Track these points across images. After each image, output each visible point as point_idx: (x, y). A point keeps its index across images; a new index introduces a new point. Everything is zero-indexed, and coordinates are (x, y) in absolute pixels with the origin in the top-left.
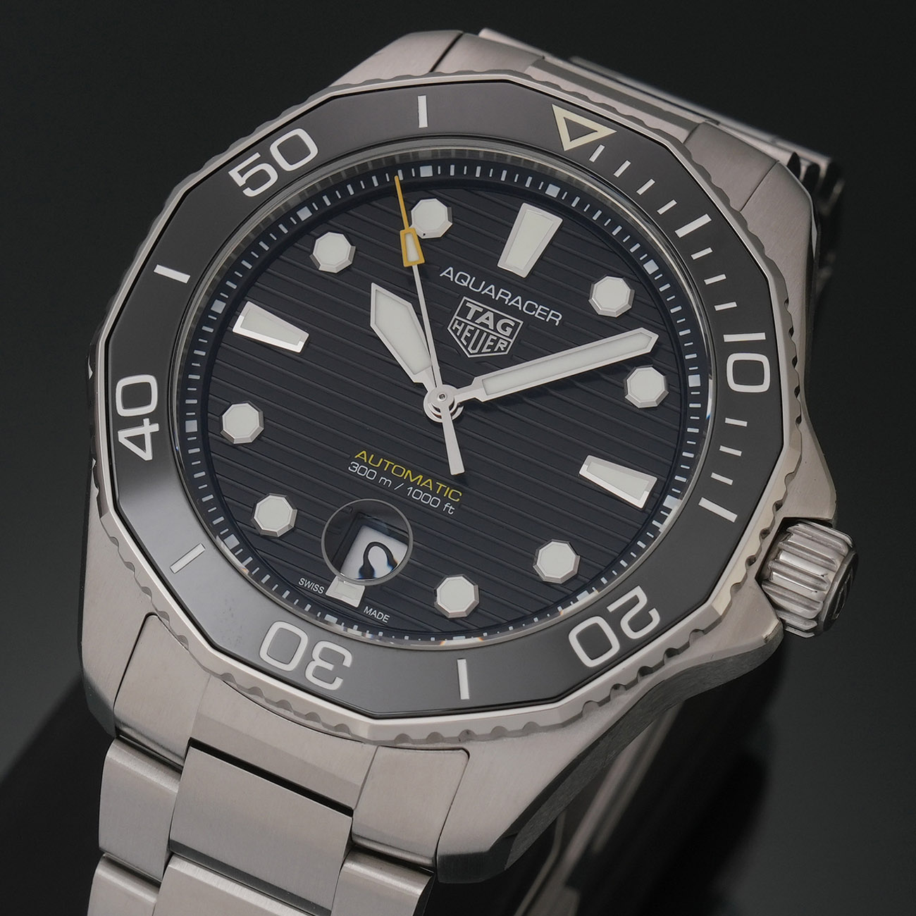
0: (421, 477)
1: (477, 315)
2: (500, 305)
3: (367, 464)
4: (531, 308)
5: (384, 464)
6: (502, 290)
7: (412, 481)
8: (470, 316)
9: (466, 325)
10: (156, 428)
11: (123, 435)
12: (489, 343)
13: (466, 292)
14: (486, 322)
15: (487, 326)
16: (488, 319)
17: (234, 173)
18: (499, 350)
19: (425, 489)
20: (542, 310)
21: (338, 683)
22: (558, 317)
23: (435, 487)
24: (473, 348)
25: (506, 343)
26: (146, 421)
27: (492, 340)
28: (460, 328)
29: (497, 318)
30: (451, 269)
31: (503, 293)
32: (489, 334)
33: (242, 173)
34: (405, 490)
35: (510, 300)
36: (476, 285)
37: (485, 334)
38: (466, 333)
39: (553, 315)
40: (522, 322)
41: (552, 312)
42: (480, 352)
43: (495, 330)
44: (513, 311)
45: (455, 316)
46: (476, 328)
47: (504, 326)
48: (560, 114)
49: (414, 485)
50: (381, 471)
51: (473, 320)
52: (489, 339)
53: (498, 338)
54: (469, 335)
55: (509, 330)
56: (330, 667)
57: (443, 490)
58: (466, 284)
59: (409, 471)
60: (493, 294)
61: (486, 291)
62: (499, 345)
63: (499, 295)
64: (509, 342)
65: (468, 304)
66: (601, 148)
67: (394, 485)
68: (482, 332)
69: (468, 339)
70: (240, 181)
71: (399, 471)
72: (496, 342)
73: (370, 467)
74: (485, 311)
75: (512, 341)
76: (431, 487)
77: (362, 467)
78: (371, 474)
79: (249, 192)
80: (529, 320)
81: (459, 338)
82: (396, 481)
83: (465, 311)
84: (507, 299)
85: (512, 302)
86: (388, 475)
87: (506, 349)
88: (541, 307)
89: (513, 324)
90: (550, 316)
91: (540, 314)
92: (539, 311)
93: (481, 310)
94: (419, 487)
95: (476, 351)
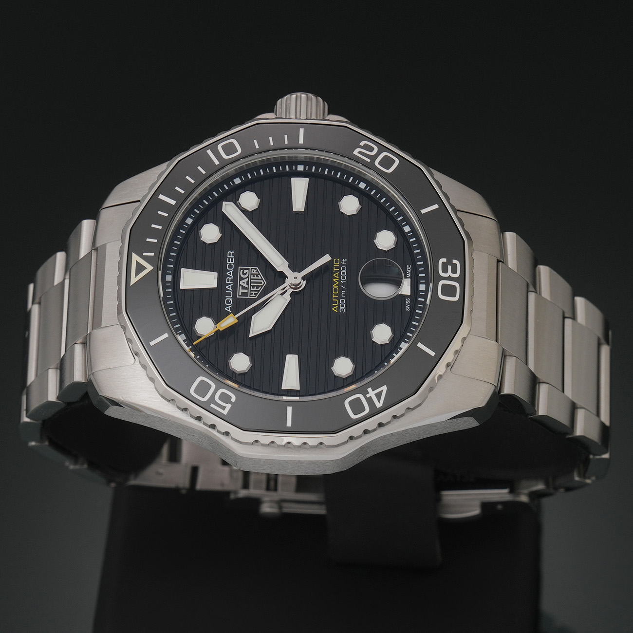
0: (334, 280)
1: (244, 288)
2: (235, 281)
3: (339, 305)
4: (230, 266)
5: (335, 298)
6: (227, 282)
7: (338, 283)
8: (246, 291)
9: (251, 291)
10: (370, 390)
11: (379, 405)
12: (256, 277)
13: (234, 297)
14: (246, 283)
15: (248, 282)
16: (244, 283)
17: (225, 412)
18: (257, 271)
19: (339, 275)
20: (229, 261)
21: (455, 261)
22: (230, 253)
23: (336, 271)
24: (261, 283)
25: (252, 270)
26: (368, 396)
27: (254, 276)
28: (254, 292)
29: (242, 279)
30: (226, 309)
31: (228, 281)
32: (251, 279)
33: (224, 408)
34: (343, 284)
35: (231, 277)
36: (229, 294)
37: (252, 281)
38: (255, 289)
39: (230, 255)
40: (239, 267)
41: (228, 257)
42: (262, 279)
43: (248, 277)
44: (235, 273)
45: (249, 297)
46: (251, 286)
47: (244, 274)
48: (134, 280)
49: (339, 280)
50: (340, 297)
51: (247, 289)
52: (254, 278)
53: (251, 274)
54: (255, 287)
55: (245, 271)
56: (450, 267)
57: (336, 268)
58: (231, 299)
59: (334, 286)
60: (231, 285)
61: (230, 289)
62: (255, 273)
63: (230, 282)
64: (251, 269)
65: (240, 294)
66: (145, 254)
67: (344, 289)
68: (251, 283)
69: (258, 287)
70: (228, 406)
71: (335, 290)
72: (254, 275)
73: (339, 303)
74: (240, 285)
75: (250, 268)
76: (337, 273)
77: (340, 307)
78: (342, 301)
79: (233, 399)
80: (237, 264)
81: (258, 291)
82: (341, 289)
83: (243, 294)
84: (230, 279)
85: (231, 275)
86: (339, 294)
87: (255, 269)
88: (228, 262)
89: (242, 271)
90: (231, 257)
91: (232, 261)
92: (230, 262)
93: (241, 287)
94: (340, 278)
95: (262, 281)
